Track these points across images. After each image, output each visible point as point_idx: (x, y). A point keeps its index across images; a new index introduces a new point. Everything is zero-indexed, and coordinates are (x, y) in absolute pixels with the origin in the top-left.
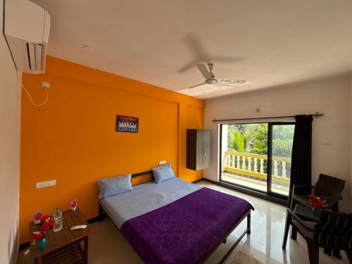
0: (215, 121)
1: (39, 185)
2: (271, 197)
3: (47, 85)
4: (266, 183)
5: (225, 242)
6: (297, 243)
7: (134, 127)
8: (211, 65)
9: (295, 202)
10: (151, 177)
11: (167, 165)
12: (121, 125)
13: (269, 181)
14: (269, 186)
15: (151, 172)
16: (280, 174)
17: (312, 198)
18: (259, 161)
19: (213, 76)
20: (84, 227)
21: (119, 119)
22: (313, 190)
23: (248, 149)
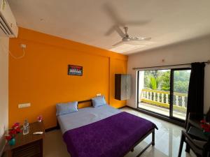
0: (134, 69)
1: (20, 106)
2: (172, 120)
3: (24, 46)
4: (169, 110)
5: (132, 150)
6: (190, 155)
7: (80, 72)
8: (126, 28)
9: (190, 125)
10: (91, 103)
11: (102, 96)
12: (71, 71)
13: (171, 109)
14: (171, 112)
15: (91, 100)
16: (180, 105)
17: (203, 123)
18: (165, 96)
19: (127, 36)
20: (41, 133)
21: (70, 67)
22: (205, 117)
23: (159, 88)
